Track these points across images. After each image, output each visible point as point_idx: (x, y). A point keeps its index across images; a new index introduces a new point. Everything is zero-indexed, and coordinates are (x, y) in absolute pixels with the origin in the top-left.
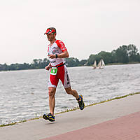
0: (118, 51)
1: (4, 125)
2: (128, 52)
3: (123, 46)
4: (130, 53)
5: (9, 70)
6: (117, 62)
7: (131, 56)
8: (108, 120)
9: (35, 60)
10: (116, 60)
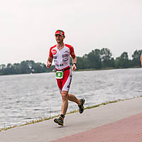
0: (90, 55)
2: (102, 56)
4: (103, 58)
6: (89, 68)
7: (104, 61)
10: (88, 66)
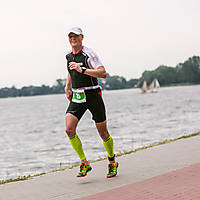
0: (185, 65)
1: (11, 180)
3: (194, 57)
5: (20, 95)
8: (171, 170)
9: (59, 81)
